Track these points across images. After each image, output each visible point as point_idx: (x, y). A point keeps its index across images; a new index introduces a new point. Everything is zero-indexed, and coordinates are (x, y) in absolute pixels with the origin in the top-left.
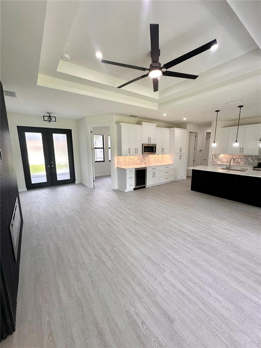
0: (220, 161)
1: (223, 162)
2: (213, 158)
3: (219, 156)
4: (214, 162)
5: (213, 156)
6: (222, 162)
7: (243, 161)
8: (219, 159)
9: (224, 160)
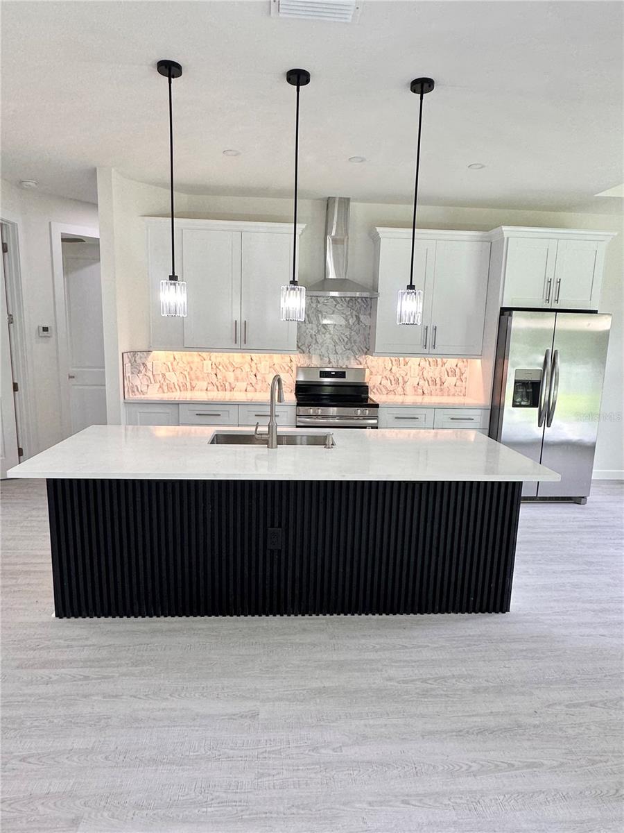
0: (158, 385)
1: (170, 389)
2: (128, 374)
3: (150, 358)
4: (134, 389)
5: (126, 360)
6: (165, 388)
7: (243, 380)
8: (150, 374)
9: (173, 378)
